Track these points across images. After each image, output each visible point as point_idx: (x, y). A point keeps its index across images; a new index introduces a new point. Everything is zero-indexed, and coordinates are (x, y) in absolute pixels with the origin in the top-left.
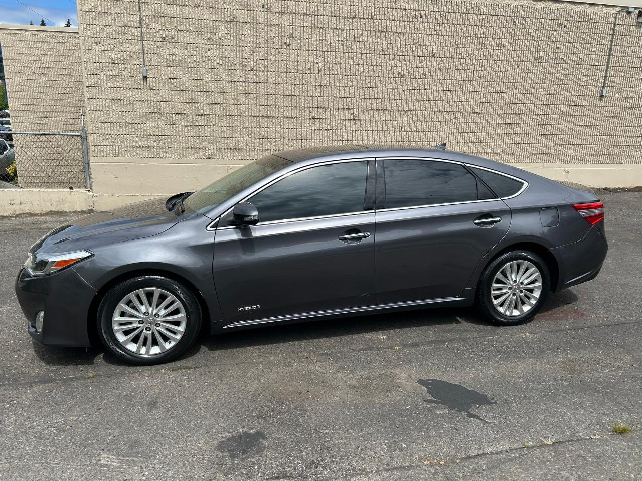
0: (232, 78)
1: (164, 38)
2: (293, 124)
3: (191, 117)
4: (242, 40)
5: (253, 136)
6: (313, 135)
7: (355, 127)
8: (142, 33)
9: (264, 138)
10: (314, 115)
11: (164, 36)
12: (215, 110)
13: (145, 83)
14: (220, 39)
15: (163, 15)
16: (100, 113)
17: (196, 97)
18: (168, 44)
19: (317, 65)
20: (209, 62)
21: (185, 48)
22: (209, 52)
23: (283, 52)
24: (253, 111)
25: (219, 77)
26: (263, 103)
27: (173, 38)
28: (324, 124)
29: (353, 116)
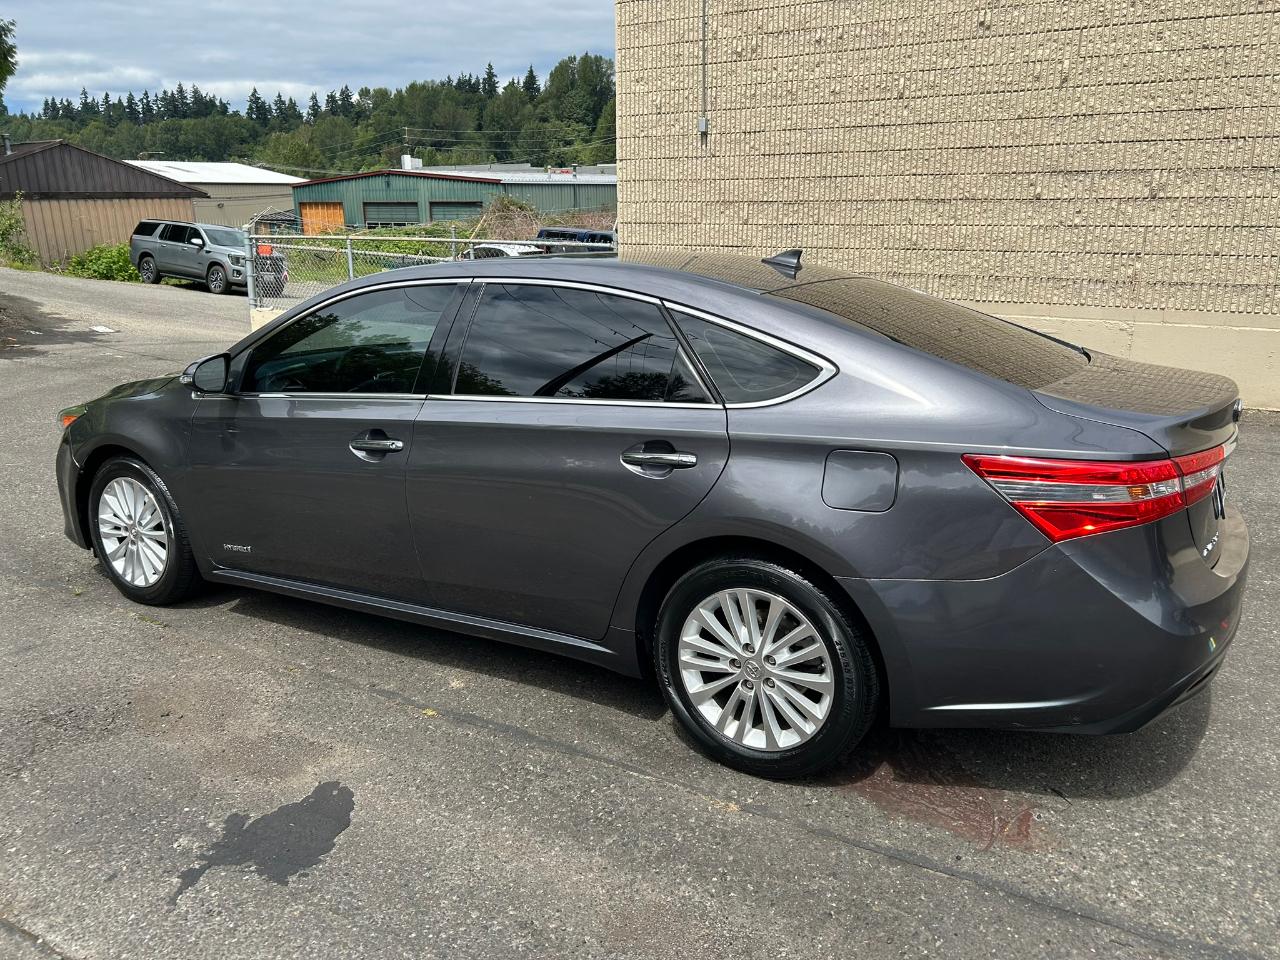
0: (859, 120)
1: (739, 54)
2: (985, 215)
3: (775, 206)
4: (885, 33)
5: (890, 245)
6: (1034, 239)
7: (1155, 218)
8: (705, 50)
9: (915, 247)
10: (1039, 190)
11: (739, 50)
12: (819, 191)
13: (704, 146)
14: (841, 38)
15: (740, 8)
16: (634, 206)
17: (787, 167)
18: (744, 64)
19: (1059, 67)
20: (816, 90)
21: (775, 69)
22: (817, 69)
23: (973, 46)
24: (897, 187)
25: (832, 121)
26: (919, 171)
27: (754, 51)
28: (1066, 212)
29: (1152, 190)
